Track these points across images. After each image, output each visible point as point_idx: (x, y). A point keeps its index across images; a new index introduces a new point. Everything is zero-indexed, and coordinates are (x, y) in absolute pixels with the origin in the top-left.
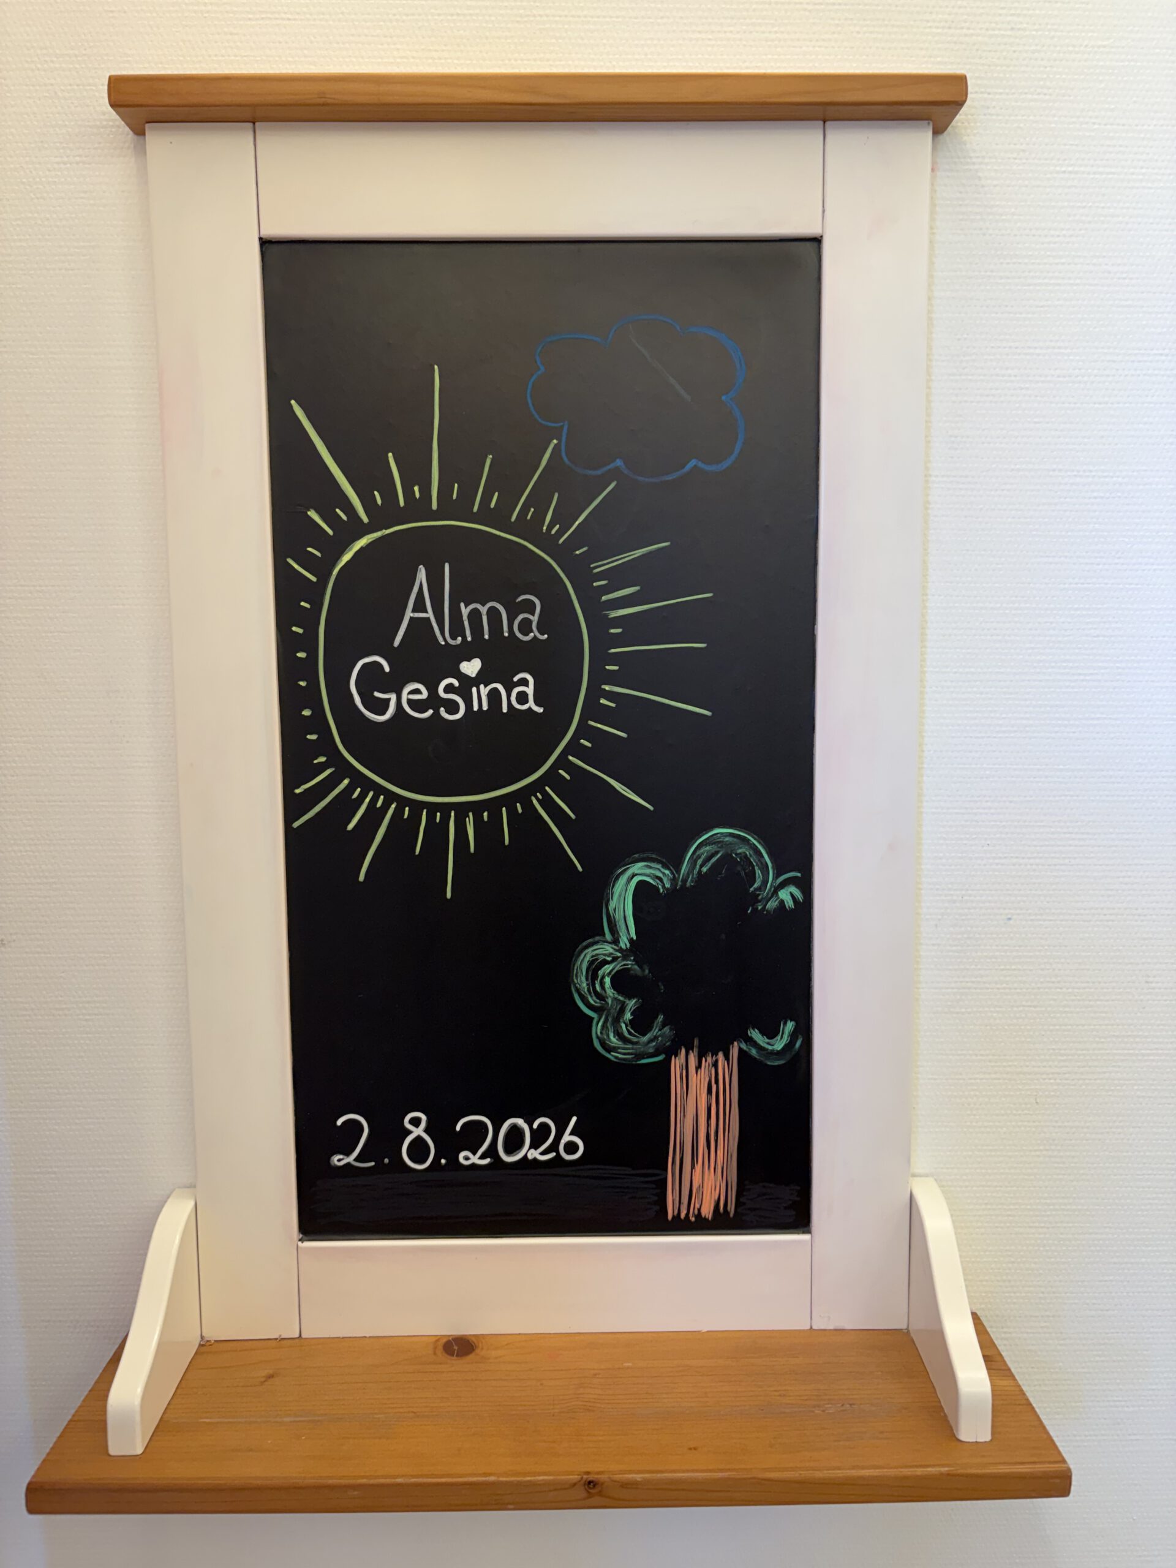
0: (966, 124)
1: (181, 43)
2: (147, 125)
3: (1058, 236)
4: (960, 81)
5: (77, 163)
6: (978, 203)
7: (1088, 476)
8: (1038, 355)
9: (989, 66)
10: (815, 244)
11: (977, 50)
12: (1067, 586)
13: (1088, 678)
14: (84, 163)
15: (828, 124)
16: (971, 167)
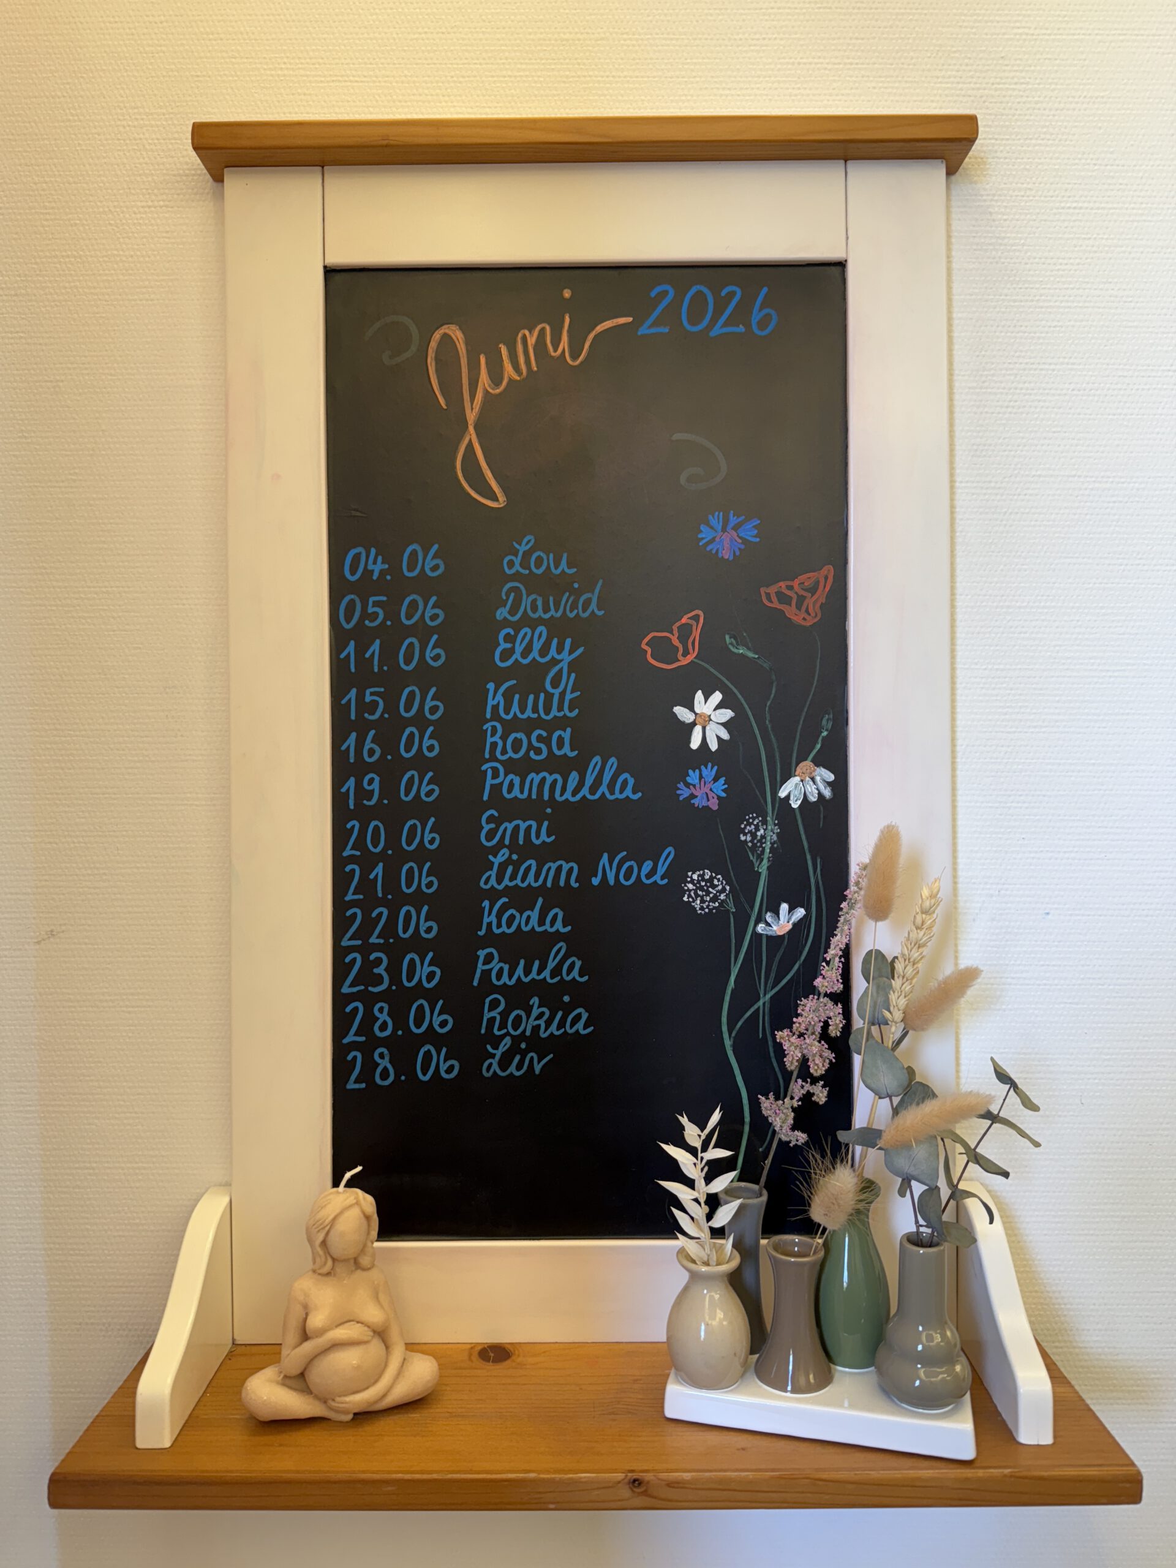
2: (226, 170)
4: (972, 120)
5: (161, 207)
6: (991, 235)
7: (1106, 482)
8: (1053, 370)
10: (838, 269)
12: (1090, 586)
14: (167, 206)
15: (849, 162)
16: (982, 204)
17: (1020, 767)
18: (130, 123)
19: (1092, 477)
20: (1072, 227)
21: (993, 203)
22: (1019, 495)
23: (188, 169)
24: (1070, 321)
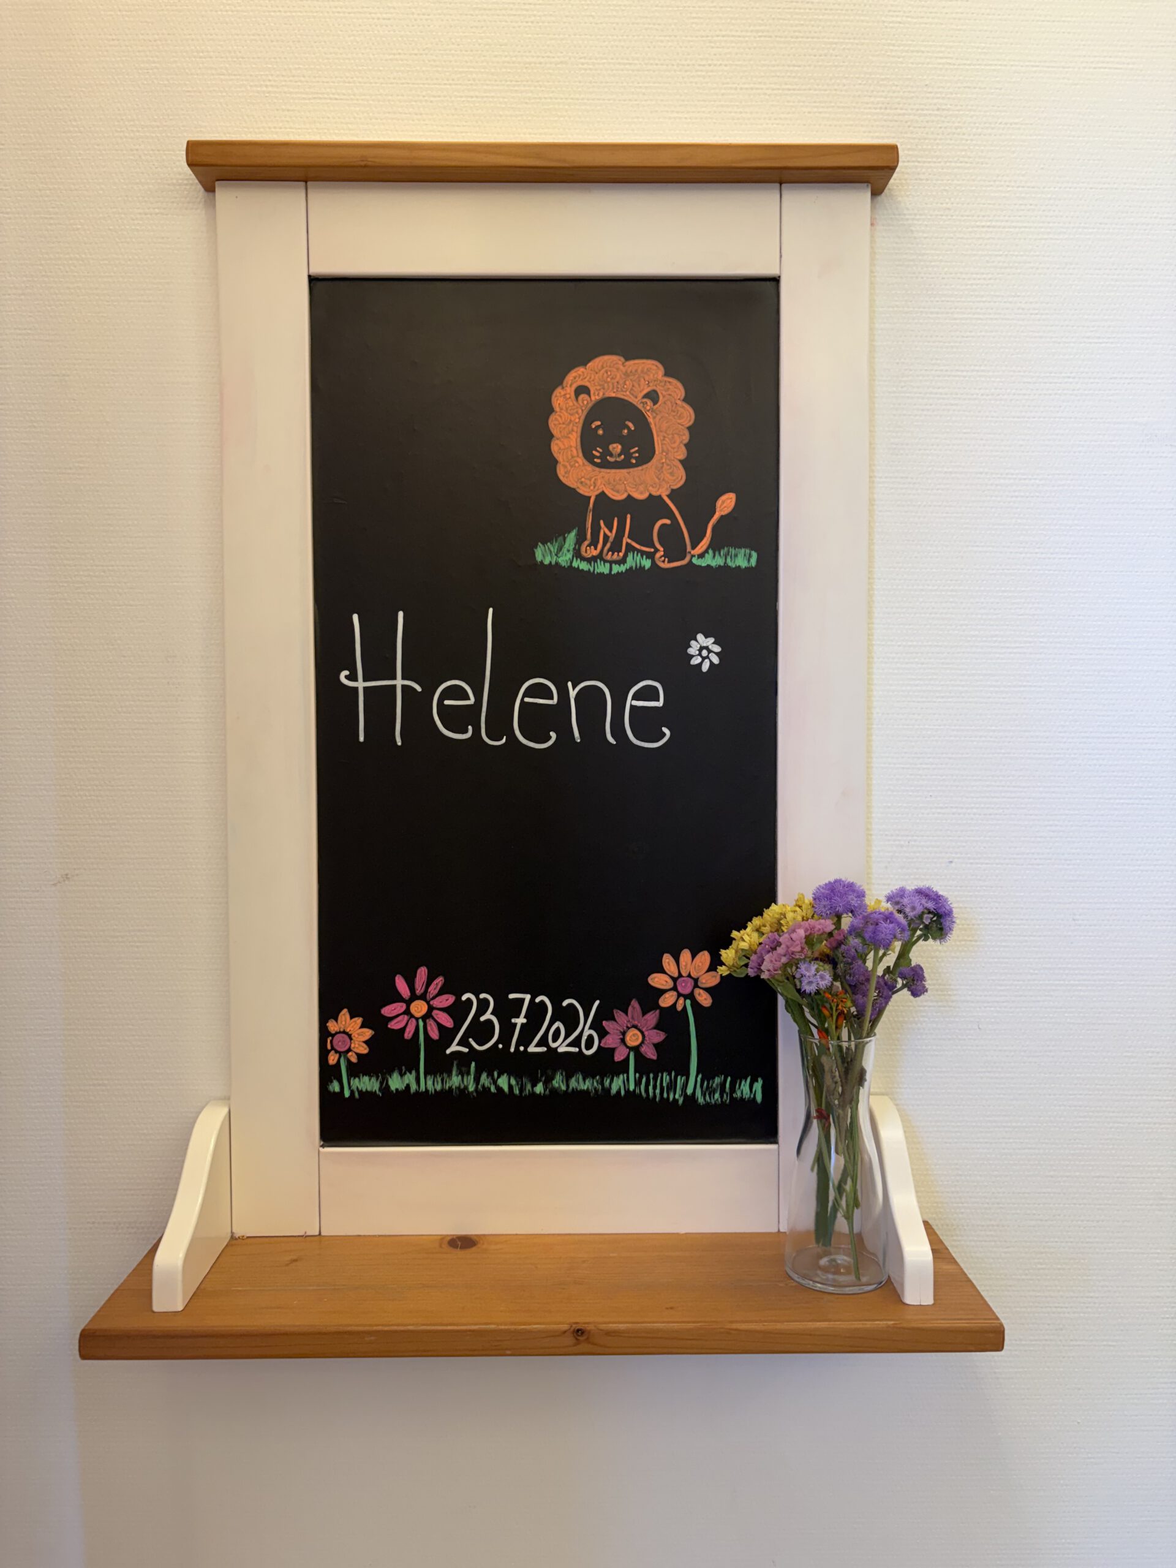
0: (900, 187)
1: (246, 117)
2: (217, 183)
3: (979, 279)
4: (893, 150)
5: (157, 214)
6: (912, 252)
7: (1010, 479)
8: (965, 377)
9: (919, 139)
10: (774, 283)
11: (909, 127)
12: (994, 572)
13: (1015, 651)
14: (162, 214)
15: (783, 185)
16: (905, 223)
17: (929, 733)
18: (127, 135)
19: (997, 474)
20: (986, 245)
21: (916, 222)
22: (932, 489)
23: (182, 179)
24: (981, 331)
